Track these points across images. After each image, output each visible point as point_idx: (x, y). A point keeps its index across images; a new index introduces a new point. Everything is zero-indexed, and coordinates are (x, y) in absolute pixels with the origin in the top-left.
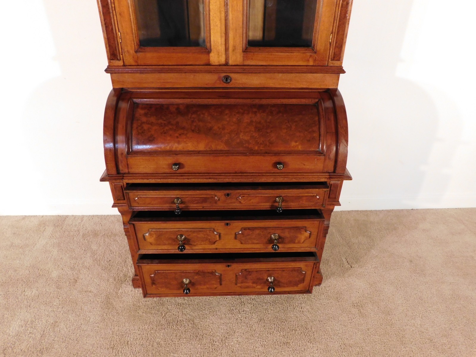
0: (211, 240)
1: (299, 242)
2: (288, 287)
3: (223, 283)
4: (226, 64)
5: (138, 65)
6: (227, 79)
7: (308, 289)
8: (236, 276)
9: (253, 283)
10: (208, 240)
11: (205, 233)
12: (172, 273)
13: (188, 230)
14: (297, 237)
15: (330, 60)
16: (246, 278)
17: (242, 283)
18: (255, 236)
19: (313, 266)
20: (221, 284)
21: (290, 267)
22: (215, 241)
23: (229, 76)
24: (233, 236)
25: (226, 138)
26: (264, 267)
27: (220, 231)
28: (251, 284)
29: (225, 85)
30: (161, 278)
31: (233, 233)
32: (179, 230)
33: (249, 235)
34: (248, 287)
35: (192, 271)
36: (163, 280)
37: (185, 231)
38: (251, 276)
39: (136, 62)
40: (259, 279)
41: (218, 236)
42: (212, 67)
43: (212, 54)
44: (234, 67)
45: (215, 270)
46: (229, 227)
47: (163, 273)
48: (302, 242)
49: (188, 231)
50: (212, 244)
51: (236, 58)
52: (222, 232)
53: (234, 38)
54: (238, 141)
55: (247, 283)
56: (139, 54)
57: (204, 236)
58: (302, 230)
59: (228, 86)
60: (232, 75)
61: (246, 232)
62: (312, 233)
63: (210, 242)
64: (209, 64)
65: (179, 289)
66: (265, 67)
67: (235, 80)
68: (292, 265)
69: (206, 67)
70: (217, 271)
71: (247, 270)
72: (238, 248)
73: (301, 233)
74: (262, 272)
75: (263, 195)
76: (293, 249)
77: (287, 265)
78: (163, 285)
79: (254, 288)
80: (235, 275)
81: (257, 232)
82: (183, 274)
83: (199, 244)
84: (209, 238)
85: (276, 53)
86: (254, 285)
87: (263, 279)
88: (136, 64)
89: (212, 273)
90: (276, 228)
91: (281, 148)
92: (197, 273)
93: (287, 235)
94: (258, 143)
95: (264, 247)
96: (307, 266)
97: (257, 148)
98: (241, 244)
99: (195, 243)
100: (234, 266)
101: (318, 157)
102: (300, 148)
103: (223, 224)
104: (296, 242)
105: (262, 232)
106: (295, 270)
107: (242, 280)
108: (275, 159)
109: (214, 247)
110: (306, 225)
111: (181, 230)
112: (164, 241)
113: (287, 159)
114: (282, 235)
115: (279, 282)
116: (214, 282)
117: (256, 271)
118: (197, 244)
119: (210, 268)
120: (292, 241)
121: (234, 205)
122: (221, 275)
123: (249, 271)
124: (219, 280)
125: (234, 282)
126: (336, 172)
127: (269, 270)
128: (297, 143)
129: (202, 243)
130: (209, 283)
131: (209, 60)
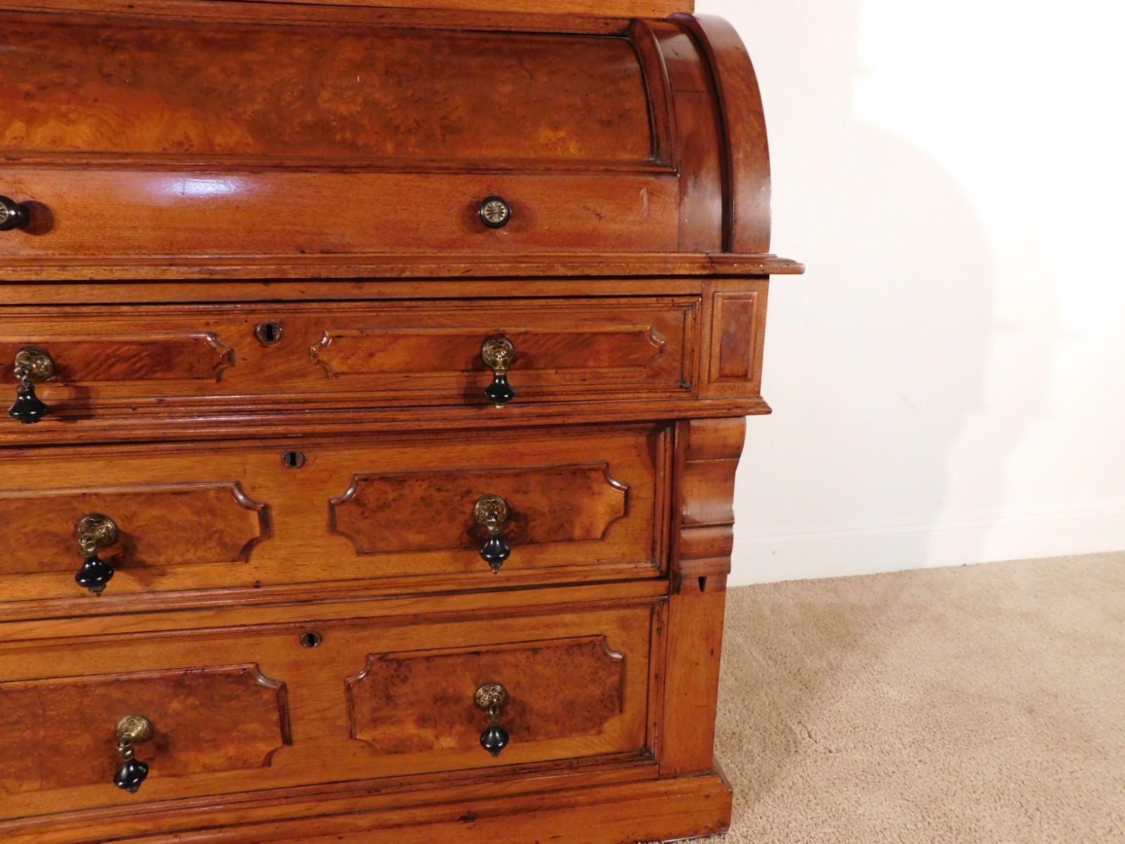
0: (227, 539)
1: (588, 538)
2: (562, 735)
3: (298, 731)
7: (642, 742)
8: (348, 688)
9: (422, 721)
10: (217, 536)
11: (199, 504)
12: (64, 687)
13: (123, 490)
14: (576, 510)
16: (389, 698)
17: (374, 722)
18: (413, 513)
19: (647, 624)
20: (287, 740)
21: (561, 632)
22: (244, 543)
24: (322, 519)
26: (460, 641)
27: (263, 496)
28: (411, 729)
30: (17, 722)
31: (321, 501)
32: (85, 494)
33: (383, 507)
34: (399, 748)
35: (155, 675)
36: (27, 734)
37: (112, 495)
38: (406, 688)
40: (442, 700)
41: (254, 517)
45: (257, 666)
46: (300, 473)
47: (26, 690)
48: (599, 534)
49: (123, 495)
50: (233, 561)
52: (276, 501)
54: (310, 118)
55: (393, 724)
57: (195, 519)
58: (594, 475)
61: (372, 494)
62: (634, 492)
63: (224, 546)
65: (102, 780)
68: (565, 625)
70: (263, 669)
71: (391, 656)
72: (346, 576)
73: (590, 488)
74: (451, 660)
75: (422, 331)
76: (570, 569)
77: (548, 626)
78: (29, 762)
79: (427, 747)
80: (342, 687)
81: (419, 489)
82: (116, 694)
83: (178, 559)
84: (220, 525)
86: (428, 733)
87: (458, 699)
89: (245, 679)
90: (491, 474)
91: (498, 151)
92: (179, 684)
93: (536, 500)
94: (398, 127)
95: (451, 569)
96: (624, 625)
97: (390, 147)
98: (360, 553)
99: (159, 554)
100: (333, 639)
101: (652, 179)
102: (573, 150)
103: (275, 457)
104: (578, 532)
105: (439, 490)
106: (580, 646)
107: (374, 710)
108: (471, 188)
109: (244, 573)
110: (608, 456)
111: (96, 494)
112: (21, 554)
113: (524, 189)
114: (519, 501)
115: (524, 710)
116: (254, 727)
117: (428, 658)
118: (170, 563)
119: (234, 660)
120: (562, 534)
121: (301, 384)
122: (284, 687)
123: (399, 662)
124: (275, 717)
125: (343, 722)
126: (736, 246)
127: (477, 653)
128: (562, 134)
129: (191, 555)
130: (235, 734)
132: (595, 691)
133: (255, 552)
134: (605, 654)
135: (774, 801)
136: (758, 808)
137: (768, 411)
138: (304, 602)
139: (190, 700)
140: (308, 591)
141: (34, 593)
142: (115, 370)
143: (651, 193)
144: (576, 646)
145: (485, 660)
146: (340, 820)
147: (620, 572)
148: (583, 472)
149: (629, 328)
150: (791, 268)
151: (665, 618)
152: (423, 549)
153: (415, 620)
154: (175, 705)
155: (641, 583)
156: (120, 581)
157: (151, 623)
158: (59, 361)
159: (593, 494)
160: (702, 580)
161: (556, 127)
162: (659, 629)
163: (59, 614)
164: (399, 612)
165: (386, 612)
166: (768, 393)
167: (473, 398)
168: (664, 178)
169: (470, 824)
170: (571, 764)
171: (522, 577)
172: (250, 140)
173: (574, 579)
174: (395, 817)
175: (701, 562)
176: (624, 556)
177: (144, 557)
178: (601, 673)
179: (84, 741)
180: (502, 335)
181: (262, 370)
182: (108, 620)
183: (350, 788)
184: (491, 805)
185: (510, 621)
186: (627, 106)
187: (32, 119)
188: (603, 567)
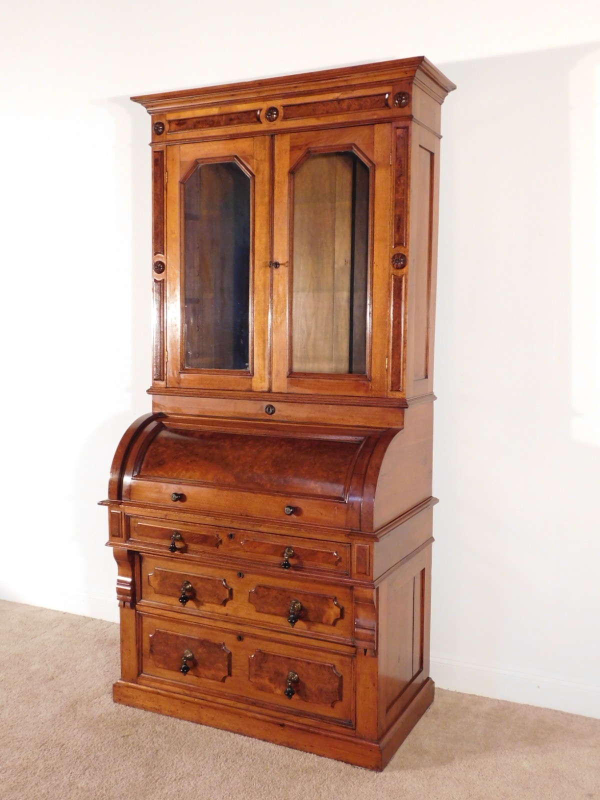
0: (219, 597)
1: (327, 623)
2: (318, 703)
3: (234, 671)
4: (270, 391)
5: (179, 388)
6: (271, 410)
7: (349, 718)
8: (249, 660)
9: (271, 680)
10: (217, 596)
11: (214, 584)
14: (324, 612)
16: (261, 667)
17: (256, 676)
18: (272, 601)
19: (350, 664)
22: (224, 599)
23: (272, 406)
24: (246, 597)
25: (238, 470)
27: (232, 585)
28: (266, 682)
29: (268, 417)
30: (161, 643)
31: (246, 591)
32: (184, 574)
33: (263, 597)
34: (263, 689)
35: (196, 638)
37: (192, 576)
38: (266, 665)
39: (179, 384)
40: (277, 673)
41: (227, 592)
42: (253, 393)
43: (254, 379)
44: (278, 395)
45: (224, 643)
46: (242, 580)
47: (164, 633)
48: (332, 624)
49: (194, 576)
50: (221, 605)
51: (280, 384)
52: (235, 588)
53: (278, 362)
55: (261, 678)
56: (182, 376)
57: (212, 589)
58: (330, 601)
59: (271, 419)
60: (275, 404)
61: (260, 591)
62: (345, 610)
63: (219, 599)
64: (251, 391)
66: (311, 396)
67: (279, 411)
69: (247, 393)
70: (225, 645)
71: (263, 652)
72: (252, 618)
73: (328, 605)
74: (280, 659)
76: (323, 634)
77: (314, 655)
78: (162, 658)
79: (272, 692)
81: (274, 593)
82: (185, 641)
83: (206, 600)
84: (218, 592)
85: (323, 380)
86: (272, 686)
87: (283, 675)
88: (178, 386)
89: (219, 646)
90: (297, 593)
92: (203, 643)
93: (311, 605)
94: (272, 479)
95: (284, 624)
96: (342, 662)
97: (269, 485)
98: (257, 611)
99: (202, 598)
100: (247, 640)
101: (339, 504)
102: (319, 491)
103: (236, 573)
104: (324, 620)
105: (280, 594)
106: (324, 666)
107: (256, 671)
108: (286, 501)
109: (223, 610)
110: (336, 594)
111: (188, 575)
112: (169, 589)
113: (301, 503)
114: (305, 604)
115: (304, 686)
116: (220, 665)
117: (274, 656)
118: (204, 601)
119: (218, 638)
120: (319, 620)
121: (238, 552)
122: (231, 653)
123: (264, 654)
124: (227, 663)
125: (247, 673)
126: (363, 529)
127: (289, 658)
128: (317, 485)
129: (210, 600)
130: (215, 666)
131: (251, 385)
132: (330, 687)
133: (228, 603)
134: (334, 672)
138: (239, 624)
139: (204, 650)
140: (240, 621)
141: (170, 602)
142: (195, 541)
143: (338, 508)
144: (323, 666)
145: (292, 662)
146: (242, 711)
147: (339, 640)
148: (326, 598)
149: (329, 551)
151: (355, 663)
152: (275, 614)
153: (271, 640)
154: (200, 650)
155: (347, 647)
156: (190, 604)
157: (197, 620)
158: (182, 537)
159: (329, 607)
160: (366, 650)
162: (354, 668)
163: (175, 610)
164: (265, 635)
165: (262, 634)
168: (342, 504)
169: (282, 728)
171: (305, 633)
172: (234, 481)
173: (323, 638)
174: (259, 716)
175: (363, 642)
176: (342, 635)
177: (198, 598)
178: (332, 680)
179: (175, 655)
180: (290, 547)
181: (228, 547)
182: (186, 616)
183: (247, 701)
184: (291, 724)
185: (302, 649)
186: (340, 477)
188: (334, 637)
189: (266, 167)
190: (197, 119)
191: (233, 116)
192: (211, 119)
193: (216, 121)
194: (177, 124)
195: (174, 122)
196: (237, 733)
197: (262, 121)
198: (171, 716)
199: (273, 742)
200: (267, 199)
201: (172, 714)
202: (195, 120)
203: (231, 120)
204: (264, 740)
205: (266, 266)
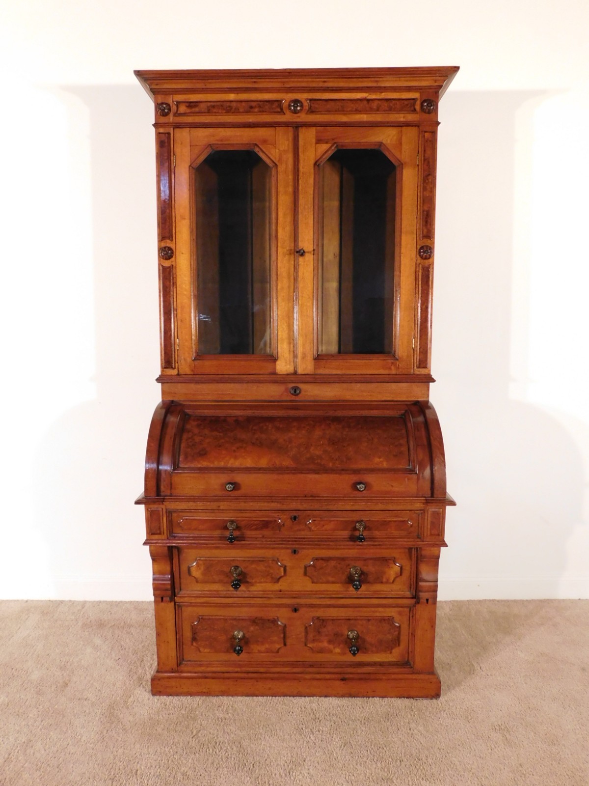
0: (273, 576)
1: (387, 582)
2: (377, 652)
3: (289, 642)
4: (295, 373)
5: (194, 375)
6: (296, 391)
7: (407, 658)
8: (306, 628)
9: (330, 642)
10: (270, 575)
11: (266, 565)
12: (220, 619)
13: (245, 559)
14: (384, 573)
15: (415, 368)
16: (319, 632)
17: (314, 641)
18: (331, 571)
19: (408, 614)
20: (285, 645)
21: (378, 614)
22: (278, 577)
23: (298, 388)
24: (302, 571)
25: (294, 453)
26: (343, 615)
27: (285, 563)
28: (325, 644)
29: (293, 398)
30: (206, 629)
31: (302, 566)
32: (235, 560)
33: (322, 568)
34: (321, 651)
35: (247, 618)
36: (208, 634)
37: (242, 560)
38: (325, 630)
39: (192, 371)
40: (336, 635)
41: (282, 569)
42: (279, 376)
43: (278, 363)
44: (304, 376)
45: (278, 618)
46: (296, 556)
47: (209, 619)
48: (391, 581)
49: (245, 561)
50: (275, 583)
51: (306, 366)
52: (289, 565)
53: (304, 345)
54: (308, 455)
55: (320, 642)
56: (197, 362)
57: (265, 569)
58: (390, 561)
59: (297, 399)
60: (301, 386)
61: (319, 563)
62: (404, 568)
63: (272, 578)
64: (274, 373)
65: (227, 651)
66: (339, 376)
67: (305, 392)
68: (380, 612)
69: (272, 376)
70: (280, 619)
71: (321, 618)
72: (308, 590)
73: (388, 566)
74: (340, 621)
75: (338, 519)
76: (382, 592)
77: (373, 612)
78: (207, 643)
79: (330, 652)
80: (304, 628)
81: (333, 563)
82: (235, 623)
83: (258, 581)
84: (271, 571)
86: (331, 647)
87: (342, 635)
88: (192, 373)
89: (274, 621)
90: (356, 559)
91: (362, 465)
92: (254, 621)
93: (371, 568)
94: (333, 458)
95: (342, 590)
96: (400, 613)
97: (331, 465)
98: (313, 582)
99: (253, 579)
100: (302, 611)
101: (409, 475)
102: (385, 465)
103: (290, 551)
104: (384, 580)
105: (339, 564)
106: (384, 620)
107: (314, 637)
108: (355, 478)
109: (277, 587)
110: (394, 555)
111: (238, 560)
112: (214, 577)
113: (370, 478)
114: (365, 569)
115: (364, 641)
116: (275, 638)
117: (333, 620)
118: (256, 582)
119: (272, 613)
120: (379, 580)
121: (303, 533)
122: (285, 625)
123: (323, 620)
124: (282, 636)
125: (303, 640)
126: (435, 496)
127: (349, 619)
128: (381, 459)
129: (262, 580)
130: (269, 640)
131: (275, 368)
132: (390, 637)
133: (281, 580)
134: (393, 624)
135: (460, 690)
136: (453, 692)
137: (447, 546)
138: (295, 598)
139: (257, 627)
140: (296, 594)
141: (215, 589)
142: (253, 528)
143: (408, 479)
144: (383, 620)
145: (352, 622)
146: (300, 675)
147: (399, 595)
148: (386, 560)
149: (402, 519)
150: (453, 503)
151: (414, 612)
152: (333, 583)
153: (329, 606)
154: (252, 629)
155: (406, 599)
156: (243, 588)
157: (247, 601)
158: (239, 525)
159: (389, 568)
160: (427, 600)
161: (380, 458)
162: (413, 616)
163: (222, 596)
164: (324, 603)
165: (320, 603)
166: (447, 539)
167: (353, 539)
168: (413, 475)
169: (344, 682)
170: (381, 664)
171: (365, 594)
172: (292, 463)
173: (383, 596)
174: (318, 676)
175: (427, 593)
176: (400, 589)
177: (248, 580)
178: (392, 630)
179: (223, 638)
180: (362, 521)
181: (291, 529)
182: (235, 599)
183: (304, 664)
184: (351, 676)
185: (361, 609)
187: (236, 458)
188: (393, 593)
189: (290, 157)
190: (212, 103)
191: (253, 104)
192: (228, 104)
193: (234, 108)
194: (187, 106)
195: (184, 104)
196: (297, 696)
197: (284, 111)
198: (221, 696)
199: (335, 696)
200: (290, 189)
201: (224, 693)
202: (209, 104)
203: (251, 107)
204: (326, 696)
205: (290, 254)
